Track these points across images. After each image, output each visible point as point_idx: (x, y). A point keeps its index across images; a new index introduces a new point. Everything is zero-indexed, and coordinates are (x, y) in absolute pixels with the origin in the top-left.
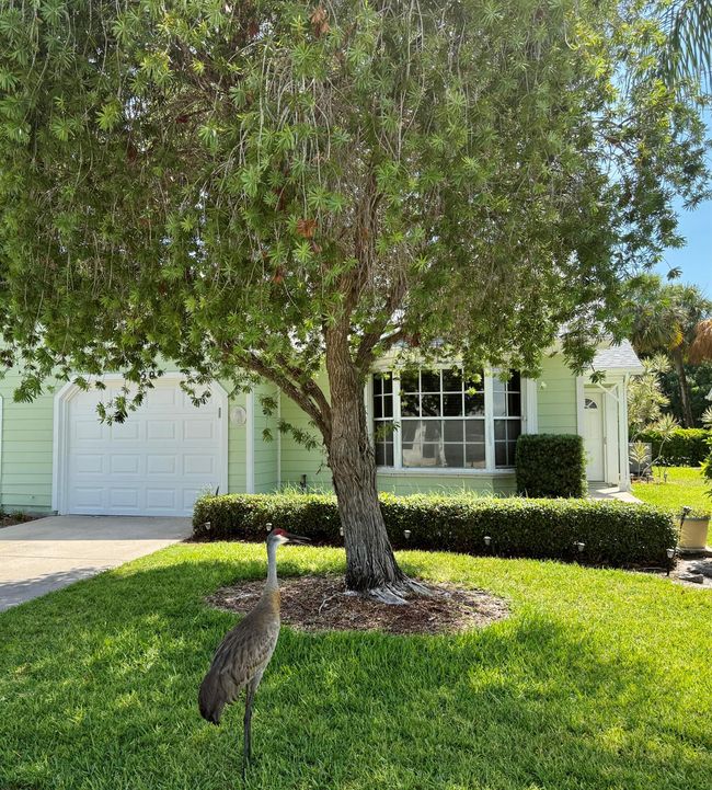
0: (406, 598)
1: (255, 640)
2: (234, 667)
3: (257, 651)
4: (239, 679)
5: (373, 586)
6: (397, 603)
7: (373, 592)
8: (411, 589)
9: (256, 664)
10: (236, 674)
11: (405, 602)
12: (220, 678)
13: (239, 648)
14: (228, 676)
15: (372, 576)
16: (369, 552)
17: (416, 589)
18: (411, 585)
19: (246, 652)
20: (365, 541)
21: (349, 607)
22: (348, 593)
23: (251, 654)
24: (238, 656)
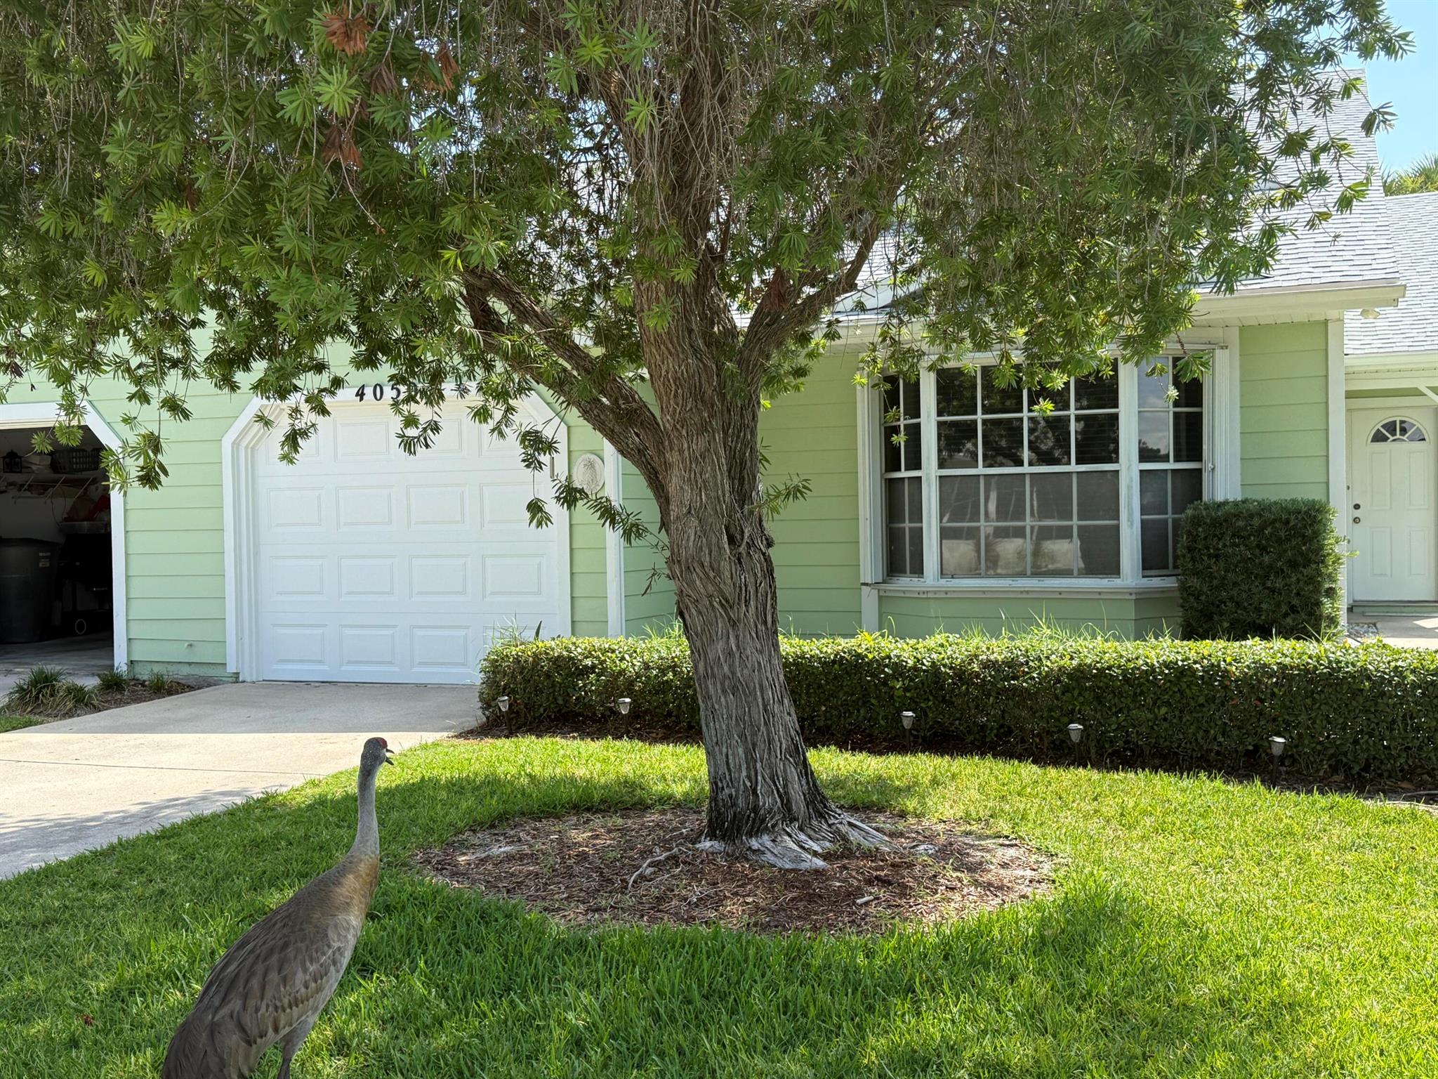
0: (827, 857)
1: (298, 951)
2: (244, 1007)
3: (300, 976)
4: (254, 1032)
5: (755, 832)
6: (803, 866)
7: (755, 844)
8: (845, 838)
9: (295, 1002)
10: (247, 1020)
11: (820, 863)
12: (213, 1029)
13: (260, 968)
14: (231, 1025)
15: (756, 809)
16: (751, 761)
17: (854, 836)
18: (844, 829)
19: (274, 976)
20: (742, 736)
21: (695, 876)
22: (706, 844)
23: (285, 980)
24: (255, 983)
